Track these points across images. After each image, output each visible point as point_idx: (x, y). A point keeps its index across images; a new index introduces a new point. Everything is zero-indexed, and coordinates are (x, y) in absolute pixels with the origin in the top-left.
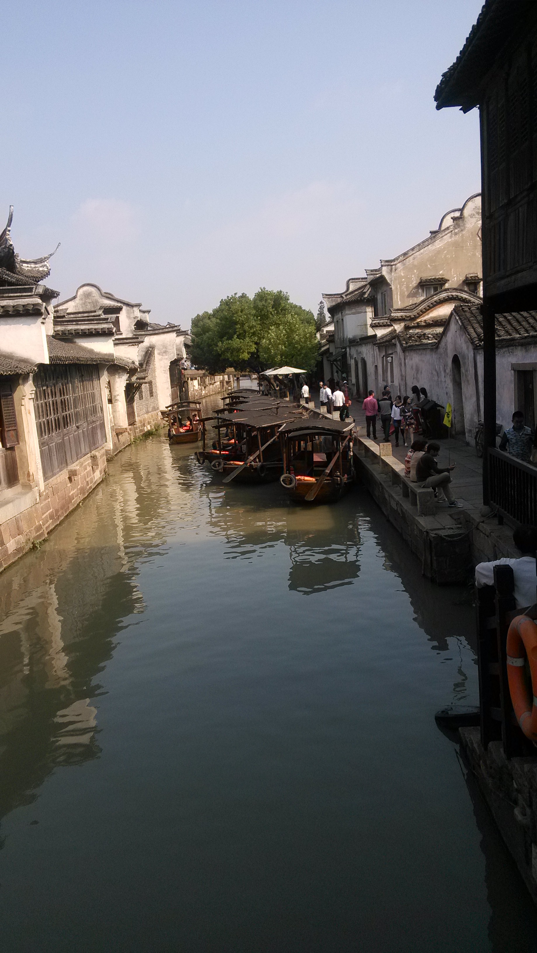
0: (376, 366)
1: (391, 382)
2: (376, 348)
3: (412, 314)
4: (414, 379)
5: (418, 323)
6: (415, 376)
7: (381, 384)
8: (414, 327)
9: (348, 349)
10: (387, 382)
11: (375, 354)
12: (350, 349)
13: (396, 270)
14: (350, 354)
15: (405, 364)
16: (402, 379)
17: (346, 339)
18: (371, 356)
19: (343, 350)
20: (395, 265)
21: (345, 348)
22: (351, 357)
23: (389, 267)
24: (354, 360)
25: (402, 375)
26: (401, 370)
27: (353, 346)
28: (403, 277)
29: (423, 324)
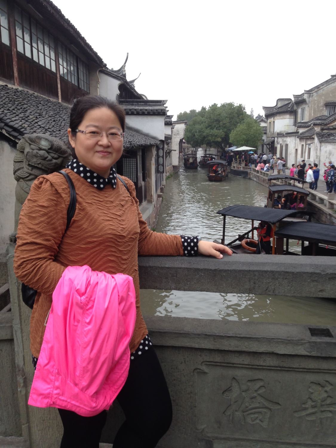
0: (297, 150)
1: (308, 159)
2: (298, 140)
3: (325, 122)
4: (327, 158)
5: (328, 127)
6: (328, 157)
7: (300, 159)
8: (326, 129)
9: (276, 139)
10: (305, 158)
11: (297, 143)
12: (278, 139)
13: (312, 96)
14: (277, 141)
15: (320, 149)
16: (317, 158)
17: (276, 132)
18: (293, 143)
19: (273, 139)
20: (312, 93)
21: (274, 138)
22: (278, 143)
23: (309, 94)
24: (280, 145)
25: (317, 156)
26: (316, 153)
27: (280, 137)
28: (315, 100)
29: (332, 128)
